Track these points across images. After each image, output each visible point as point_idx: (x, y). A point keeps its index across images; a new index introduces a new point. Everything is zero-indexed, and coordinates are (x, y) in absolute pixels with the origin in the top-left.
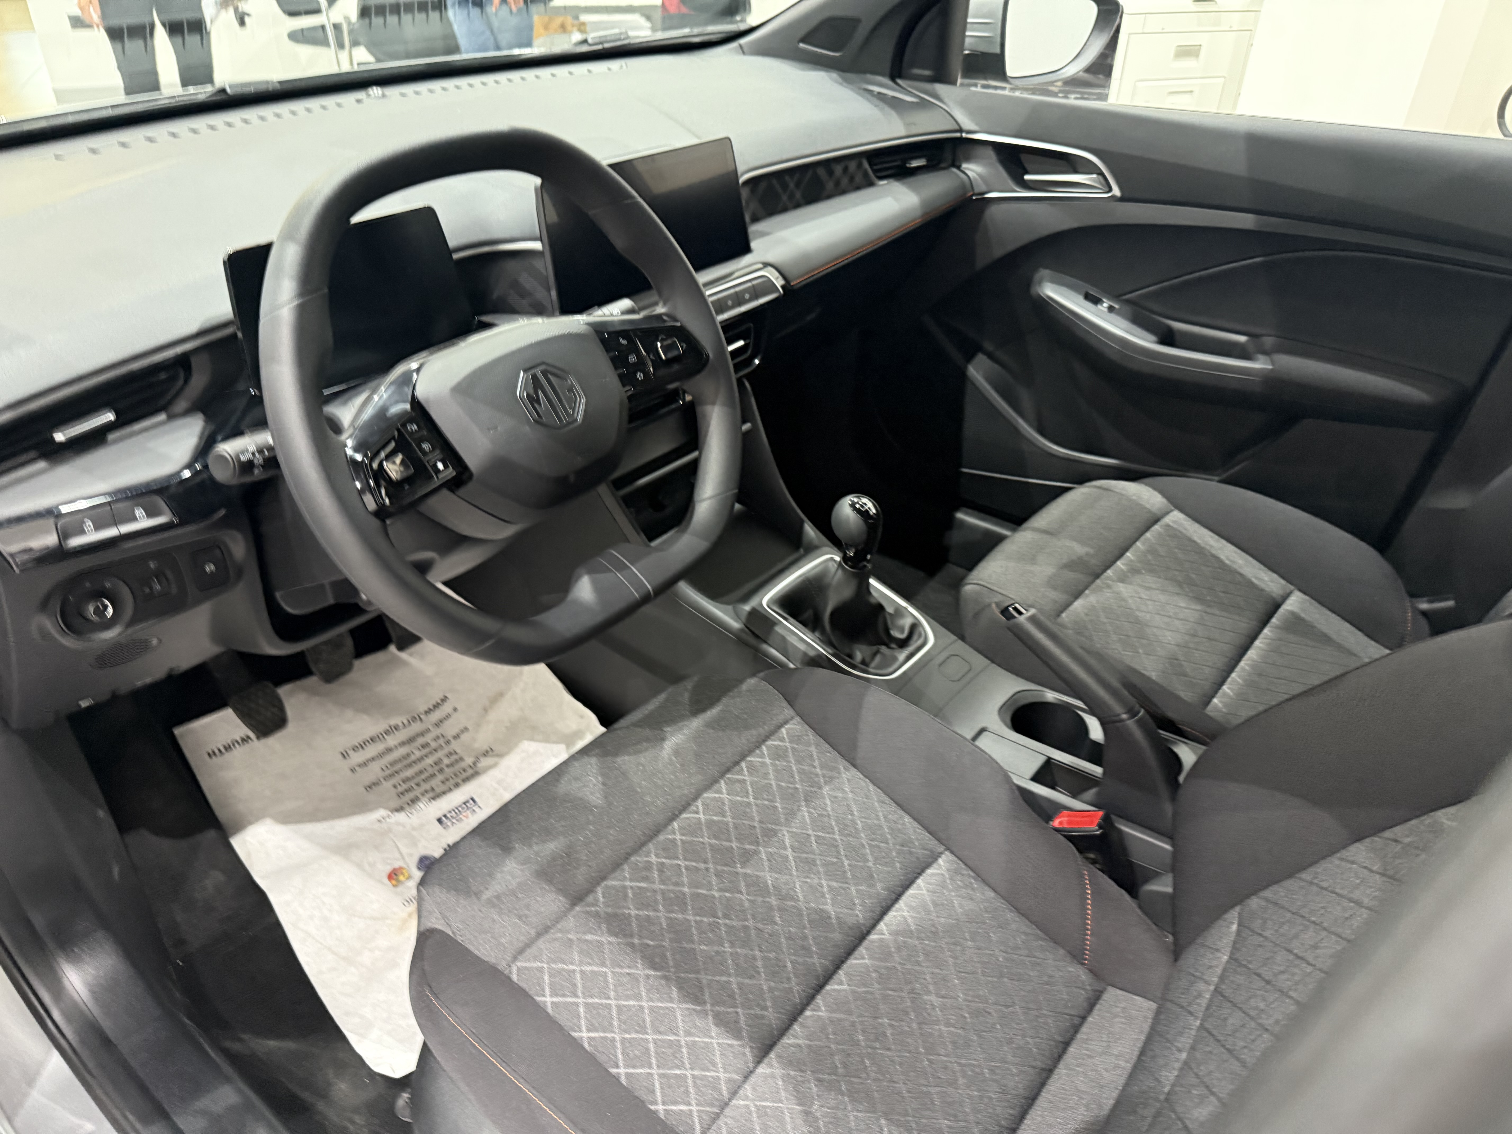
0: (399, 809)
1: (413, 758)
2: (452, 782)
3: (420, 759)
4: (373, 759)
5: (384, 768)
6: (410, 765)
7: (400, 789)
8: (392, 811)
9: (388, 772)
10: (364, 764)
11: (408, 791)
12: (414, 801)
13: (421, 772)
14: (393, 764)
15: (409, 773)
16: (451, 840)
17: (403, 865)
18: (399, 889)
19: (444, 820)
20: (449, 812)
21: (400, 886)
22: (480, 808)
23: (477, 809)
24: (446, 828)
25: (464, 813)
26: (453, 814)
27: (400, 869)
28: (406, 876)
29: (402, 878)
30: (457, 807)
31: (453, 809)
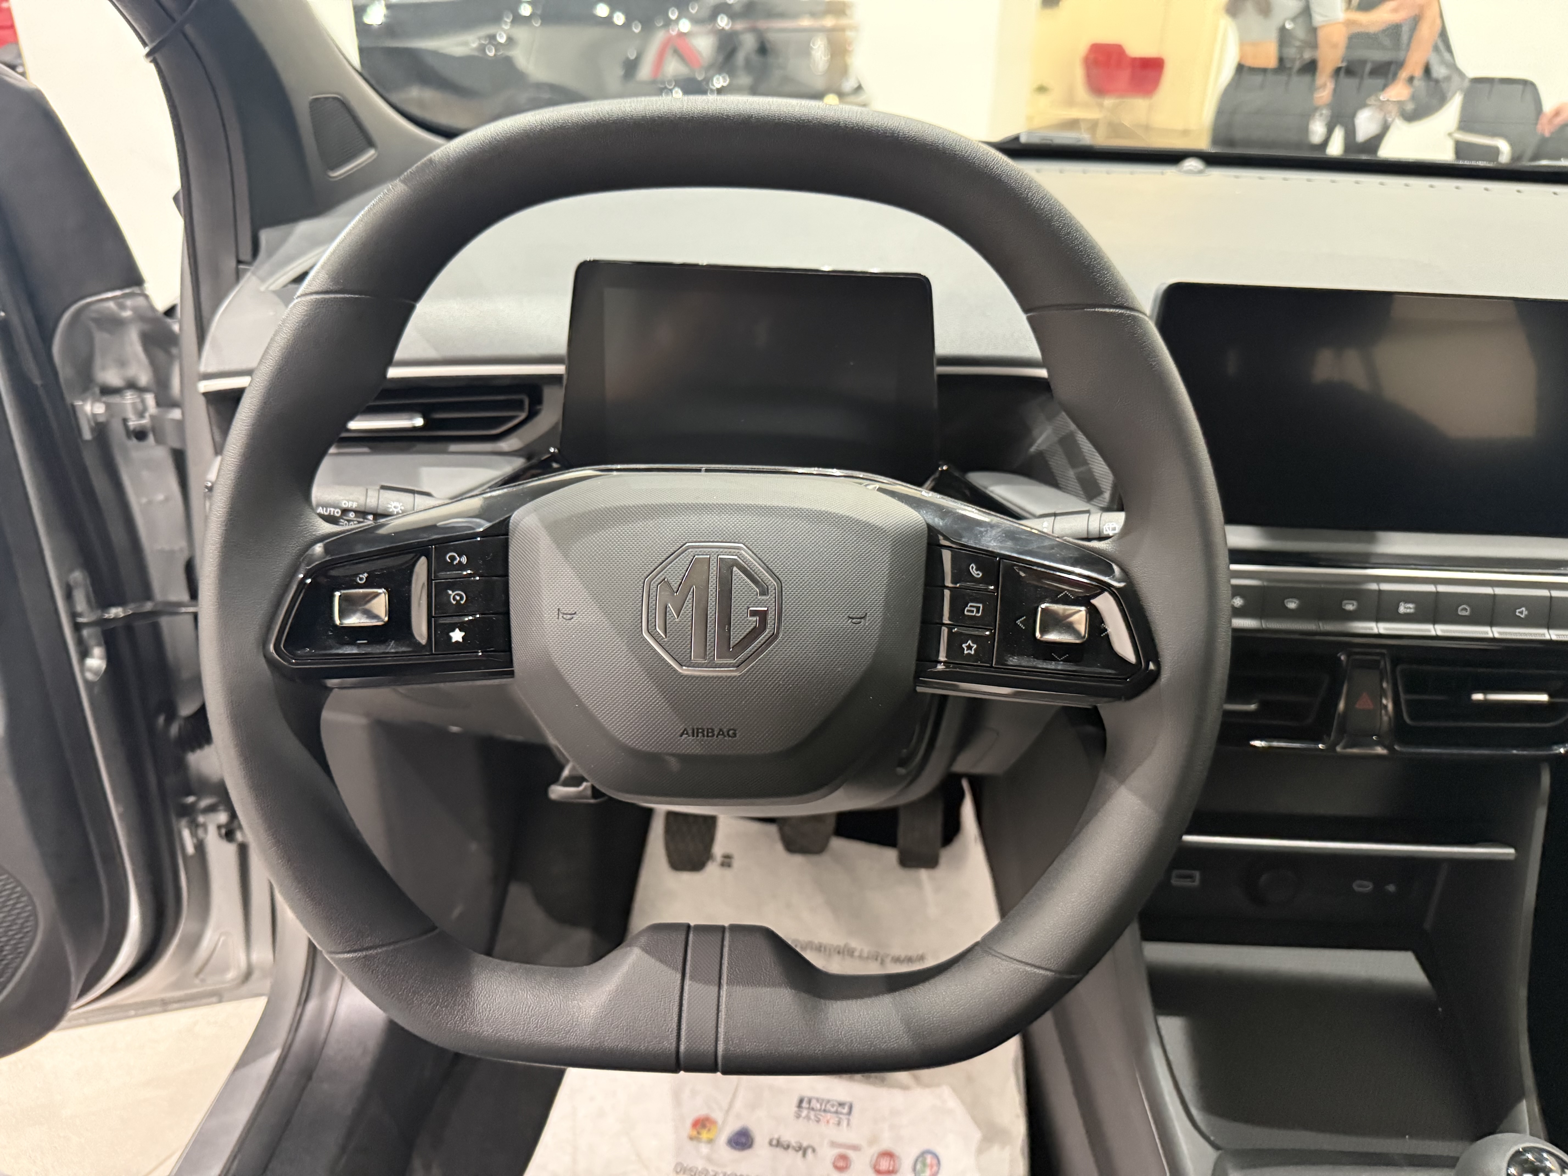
16: (788, 1136)
17: (720, 1121)
18: (690, 1146)
19: (805, 1105)
20: (818, 1100)
21: (695, 1143)
22: (848, 1124)
23: (845, 1123)
24: (798, 1116)
25: (829, 1115)
26: (818, 1106)
27: (713, 1122)
28: (711, 1136)
29: (705, 1135)
30: (828, 1101)
31: (823, 1100)
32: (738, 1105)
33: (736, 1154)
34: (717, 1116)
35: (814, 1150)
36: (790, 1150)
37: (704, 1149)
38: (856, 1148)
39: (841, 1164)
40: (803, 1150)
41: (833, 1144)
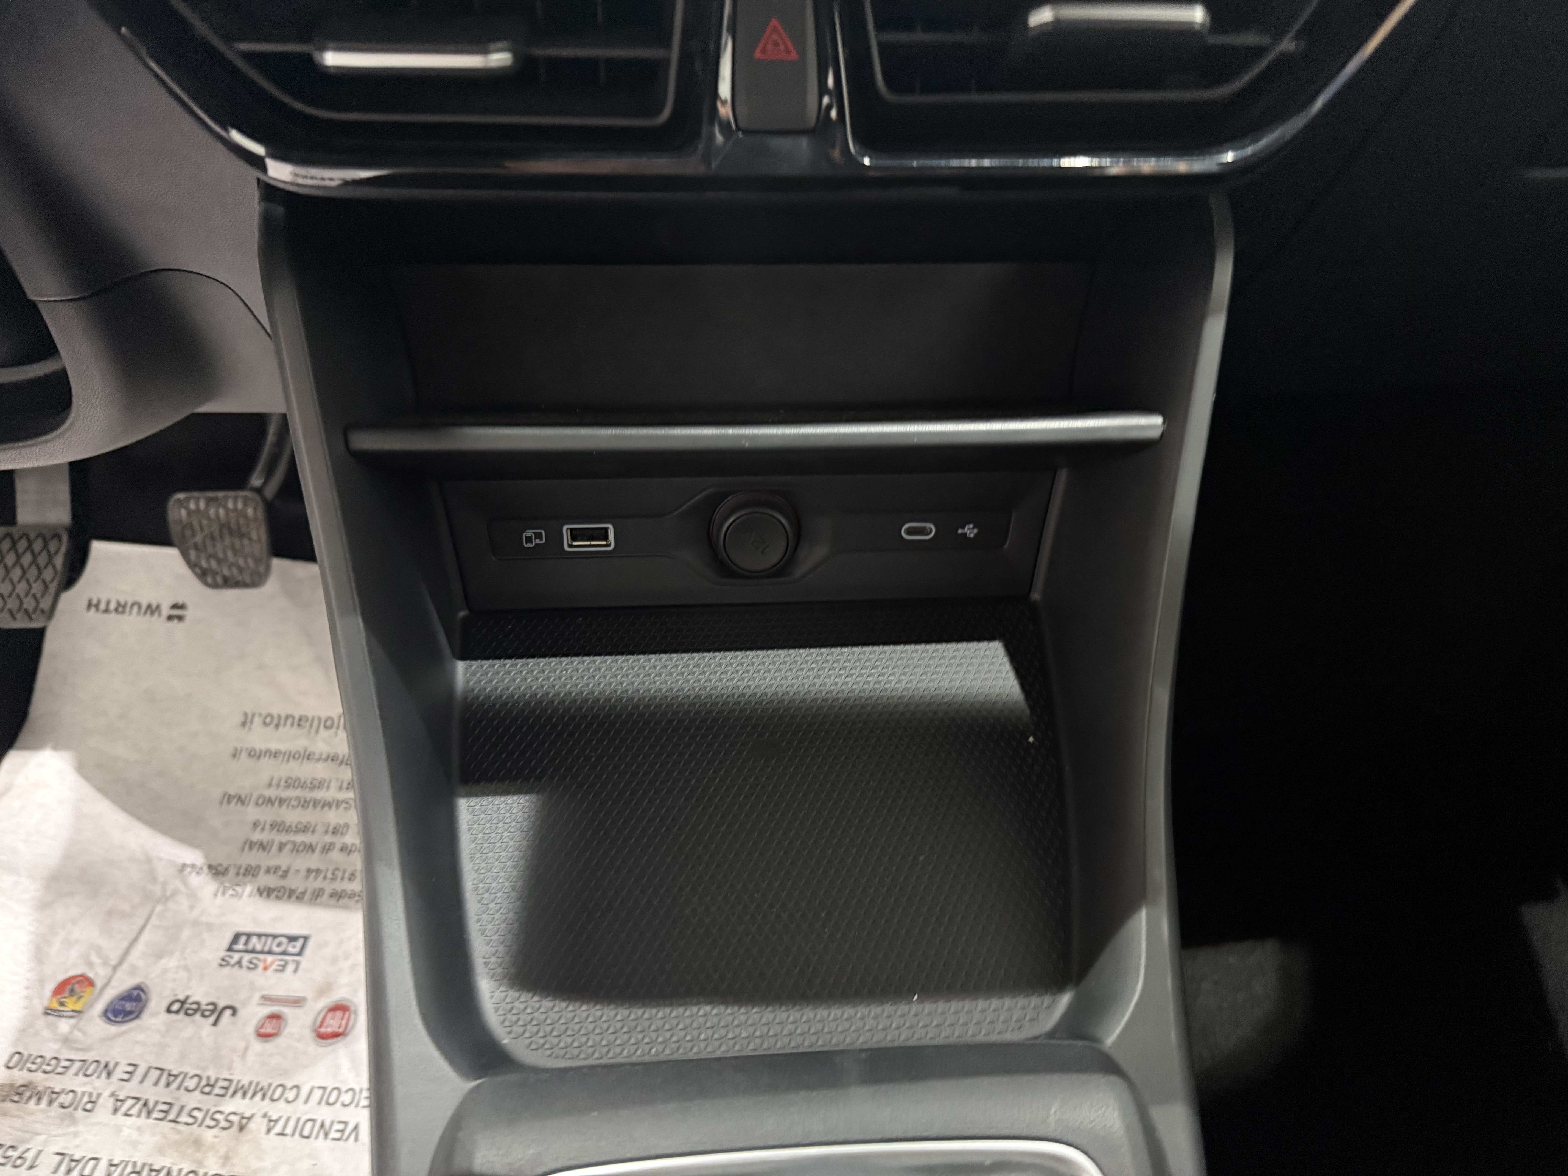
0: (217, 871)
1: (319, 794)
2: (318, 884)
3: (327, 805)
4: (275, 754)
5: (274, 782)
6: (304, 804)
7: (257, 836)
8: (210, 867)
9: (271, 793)
10: (255, 755)
11: (263, 846)
12: (250, 872)
13: (304, 829)
14: (292, 783)
15: (292, 816)
16: (200, 994)
17: (99, 984)
18: (42, 1021)
19: (240, 946)
20: (260, 936)
21: (50, 1018)
22: (296, 971)
23: (290, 968)
24: (224, 963)
25: (270, 958)
26: (259, 947)
27: (90, 983)
28: (78, 1007)
29: (71, 1004)
30: (275, 937)
31: (267, 935)
32: (135, 956)
33: (113, 1029)
34: (99, 974)
35: (234, 1011)
36: (198, 1016)
37: (64, 1026)
38: (297, 1002)
39: (269, 1029)
40: (215, 1012)
41: (267, 999)
